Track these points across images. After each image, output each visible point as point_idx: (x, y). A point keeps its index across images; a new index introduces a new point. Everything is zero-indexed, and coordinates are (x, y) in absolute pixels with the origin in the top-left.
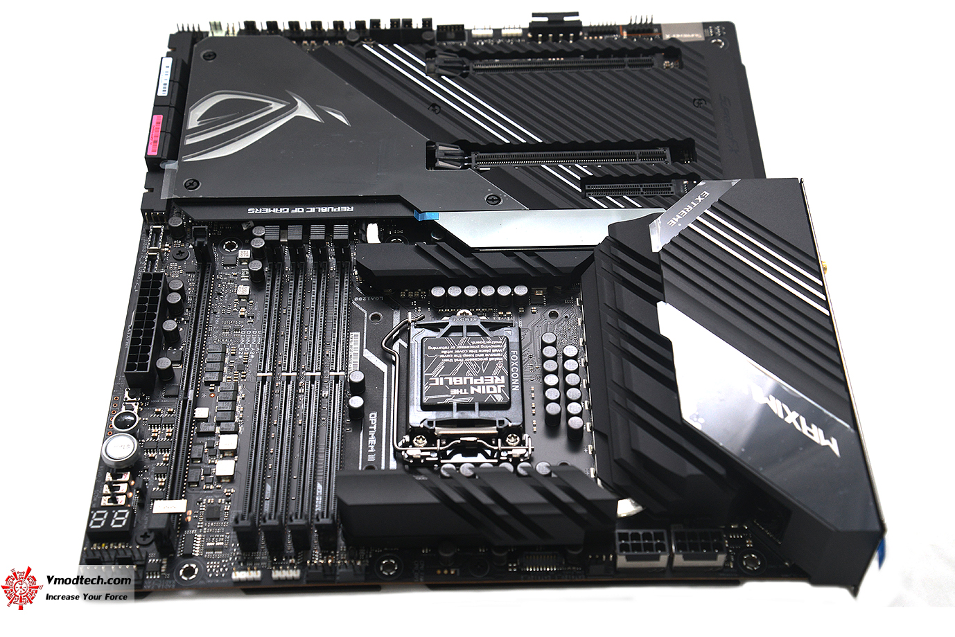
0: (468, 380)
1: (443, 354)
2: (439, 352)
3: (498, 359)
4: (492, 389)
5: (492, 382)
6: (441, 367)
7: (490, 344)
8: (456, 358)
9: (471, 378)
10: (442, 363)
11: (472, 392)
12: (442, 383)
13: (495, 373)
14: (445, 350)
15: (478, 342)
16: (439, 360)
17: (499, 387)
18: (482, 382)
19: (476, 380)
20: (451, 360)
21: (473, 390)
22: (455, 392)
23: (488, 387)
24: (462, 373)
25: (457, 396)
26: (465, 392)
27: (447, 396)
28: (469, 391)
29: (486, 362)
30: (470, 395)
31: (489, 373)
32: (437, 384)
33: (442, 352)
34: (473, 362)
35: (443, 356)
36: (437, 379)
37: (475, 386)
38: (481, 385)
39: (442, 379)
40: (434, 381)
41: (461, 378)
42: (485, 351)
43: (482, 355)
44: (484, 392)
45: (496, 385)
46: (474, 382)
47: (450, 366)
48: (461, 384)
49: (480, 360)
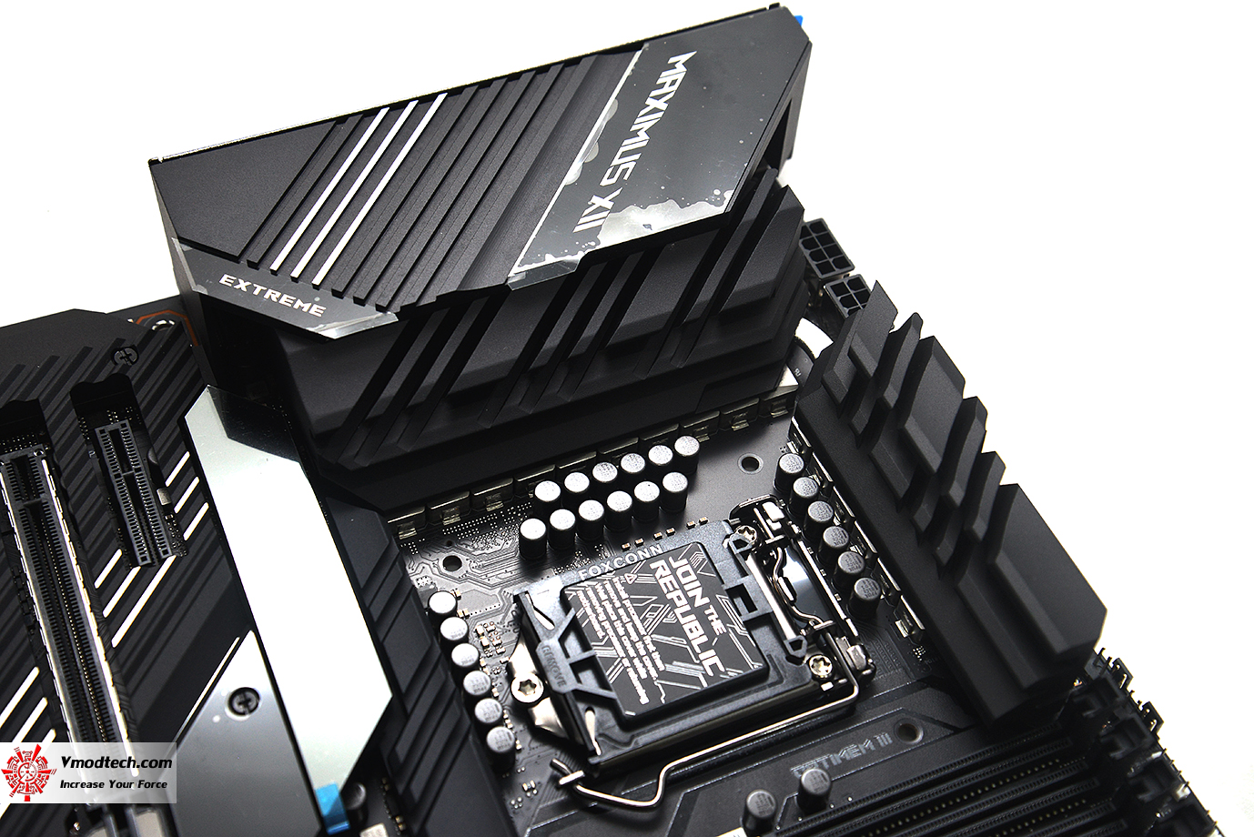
0: (684, 615)
1: (648, 672)
2: (647, 683)
3: (619, 586)
4: (686, 574)
5: (671, 578)
6: (678, 667)
7: (592, 607)
8: (646, 648)
9: (678, 611)
10: (670, 668)
11: (706, 600)
12: (712, 652)
13: (650, 581)
14: (636, 672)
15: (597, 627)
16: (663, 675)
17: (675, 565)
18: (679, 593)
19: (678, 603)
20: (656, 656)
21: (699, 602)
22: (718, 626)
23: (683, 581)
24: (676, 629)
25: (723, 617)
26: (712, 610)
27: (732, 635)
28: (706, 606)
29: (632, 601)
30: (714, 602)
31: (654, 588)
32: (716, 660)
33: (644, 676)
34: (642, 621)
35: (654, 674)
36: (707, 664)
37: (691, 600)
38: (685, 593)
39: (702, 656)
40: (714, 667)
41: (686, 628)
42: (610, 611)
43: (621, 611)
44: (698, 583)
45: (673, 571)
46: (683, 606)
47: (669, 654)
48: (697, 623)
49: (632, 611)
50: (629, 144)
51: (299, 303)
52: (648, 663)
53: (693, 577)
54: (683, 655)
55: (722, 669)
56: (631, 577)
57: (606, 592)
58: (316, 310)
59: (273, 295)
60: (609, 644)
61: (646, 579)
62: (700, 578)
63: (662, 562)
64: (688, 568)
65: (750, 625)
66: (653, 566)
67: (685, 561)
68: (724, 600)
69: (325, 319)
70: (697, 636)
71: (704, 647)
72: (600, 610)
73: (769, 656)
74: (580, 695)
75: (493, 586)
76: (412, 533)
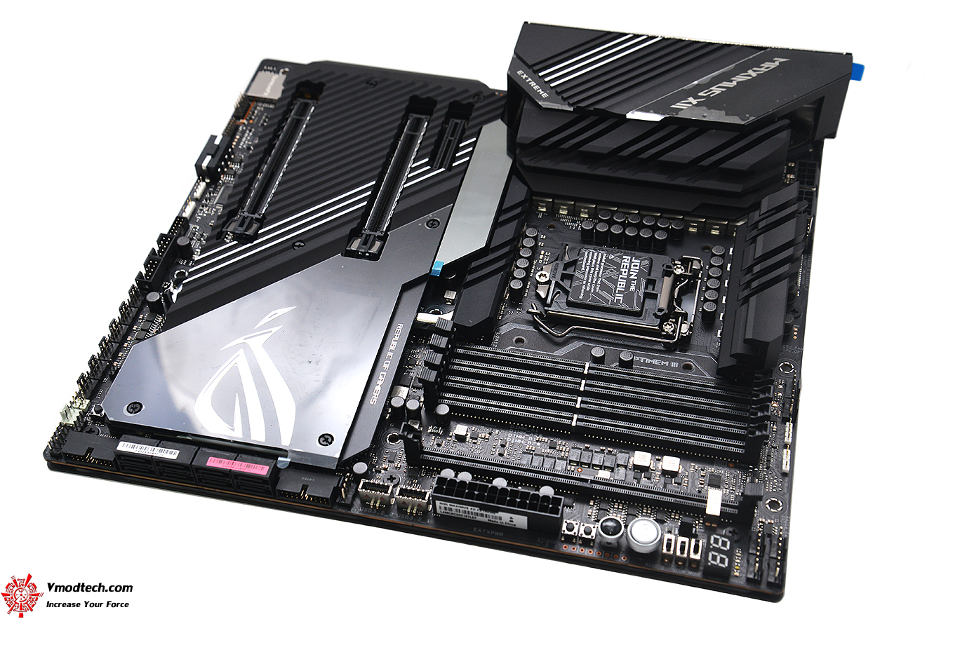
0: (622, 278)
1: (590, 290)
2: (587, 293)
4: (635, 266)
5: (628, 264)
6: (604, 294)
7: (587, 259)
8: (596, 282)
9: (621, 276)
10: (600, 292)
11: (636, 278)
12: (622, 295)
13: (619, 261)
14: (586, 287)
15: (583, 266)
16: (595, 292)
17: (634, 261)
18: (627, 271)
19: (623, 273)
20: (599, 286)
21: (632, 277)
22: (633, 288)
23: (632, 267)
24: (615, 282)
25: (638, 287)
26: (635, 282)
27: (635, 294)
28: (634, 280)
29: (605, 264)
30: (638, 281)
31: (618, 264)
32: (621, 298)
34: (603, 273)
35: (592, 291)
36: (616, 298)
38: (629, 272)
39: (617, 294)
40: (619, 301)
41: (619, 283)
42: (593, 263)
43: (598, 266)
44: (637, 271)
45: (631, 262)
46: (624, 275)
47: (603, 287)
48: (625, 284)
49: (602, 267)
50: (725, 84)
51: (540, 90)
52: (593, 287)
53: (638, 268)
54: (609, 291)
55: (621, 303)
56: (611, 257)
57: (597, 257)
58: (545, 95)
59: (533, 84)
60: (584, 274)
62: (640, 269)
63: (629, 258)
64: (638, 264)
65: (647, 295)
66: (624, 257)
67: (639, 262)
68: (644, 282)
69: (545, 100)
70: (622, 284)
71: (621, 292)
72: (589, 261)
73: (646, 310)
74: (557, 284)
76: (544, 210)
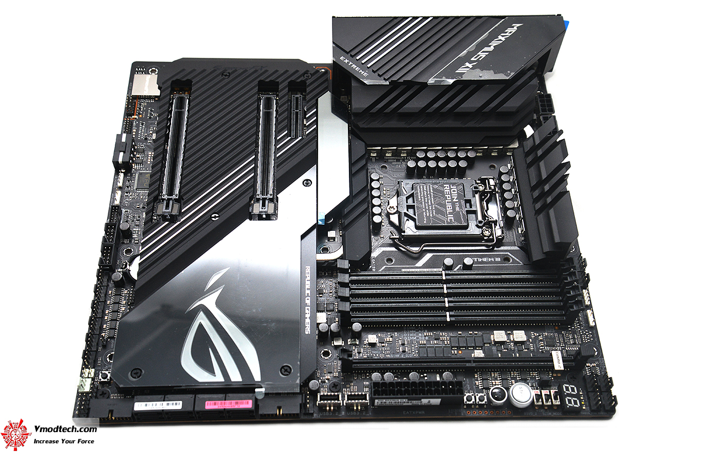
0: (448, 202)
1: (429, 215)
2: (428, 218)
3: (431, 188)
4: (454, 191)
5: (449, 191)
7: (420, 191)
8: (432, 208)
10: (437, 216)
11: (457, 200)
12: (452, 216)
15: (419, 197)
16: (433, 217)
17: (452, 187)
18: (449, 196)
20: (434, 211)
21: (455, 200)
22: (457, 209)
23: (452, 193)
24: (444, 206)
25: (460, 207)
26: (458, 204)
27: (461, 213)
28: (456, 202)
29: (434, 193)
30: (459, 202)
31: (442, 192)
32: (453, 218)
34: (434, 200)
35: (431, 216)
36: (449, 218)
37: (452, 199)
38: (451, 196)
39: (448, 216)
40: (451, 220)
41: (447, 206)
42: (426, 194)
43: (429, 195)
44: (457, 195)
45: (450, 189)
46: (449, 199)
47: (438, 212)
48: (451, 206)
49: (432, 196)
51: (361, 71)
52: (431, 212)
53: (456, 193)
54: (443, 213)
55: (453, 221)
56: (435, 187)
57: (427, 188)
58: (365, 75)
59: (354, 66)
60: (421, 203)
61: (441, 189)
62: (458, 193)
63: (448, 185)
64: (456, 189)
65: (468, 212)
66: (445, 186)
67: (455, 187)
68: (463, 202)
69: (367, 78)
70: (449, 209)
71: (450, 213)
72: (422, 193)
73: (471, 223)
74: (406, 215)
75: (394, 178)
76: (375, 155)
